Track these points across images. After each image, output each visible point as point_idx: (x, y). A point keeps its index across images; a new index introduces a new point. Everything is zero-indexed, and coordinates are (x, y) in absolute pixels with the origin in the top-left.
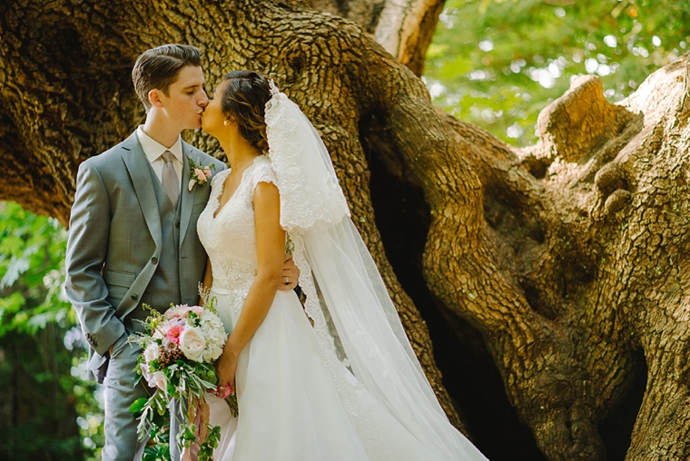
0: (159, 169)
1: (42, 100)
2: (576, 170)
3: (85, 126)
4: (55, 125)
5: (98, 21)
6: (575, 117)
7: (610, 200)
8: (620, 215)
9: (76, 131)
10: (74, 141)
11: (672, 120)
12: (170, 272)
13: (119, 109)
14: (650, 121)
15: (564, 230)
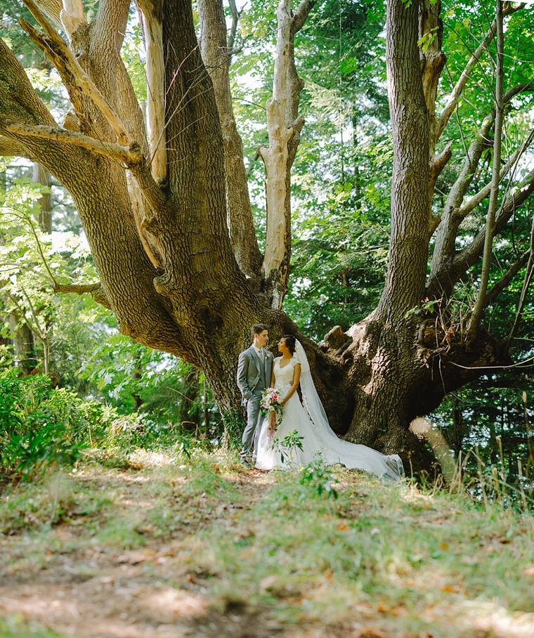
0: (258, 354)
1: (198, 329)
2: (336, 352)
3: (208, 336)
4: (201, 335)
5: (216, 309)
6: (335, 337)
7: (347, 360)
8: (349, 364)
9: (206, 337)
10: (206, 340)
11: (362, 341)
12: (263, 379)
13: (218, 332)
14: (355, 340)
15: (333, 367)
